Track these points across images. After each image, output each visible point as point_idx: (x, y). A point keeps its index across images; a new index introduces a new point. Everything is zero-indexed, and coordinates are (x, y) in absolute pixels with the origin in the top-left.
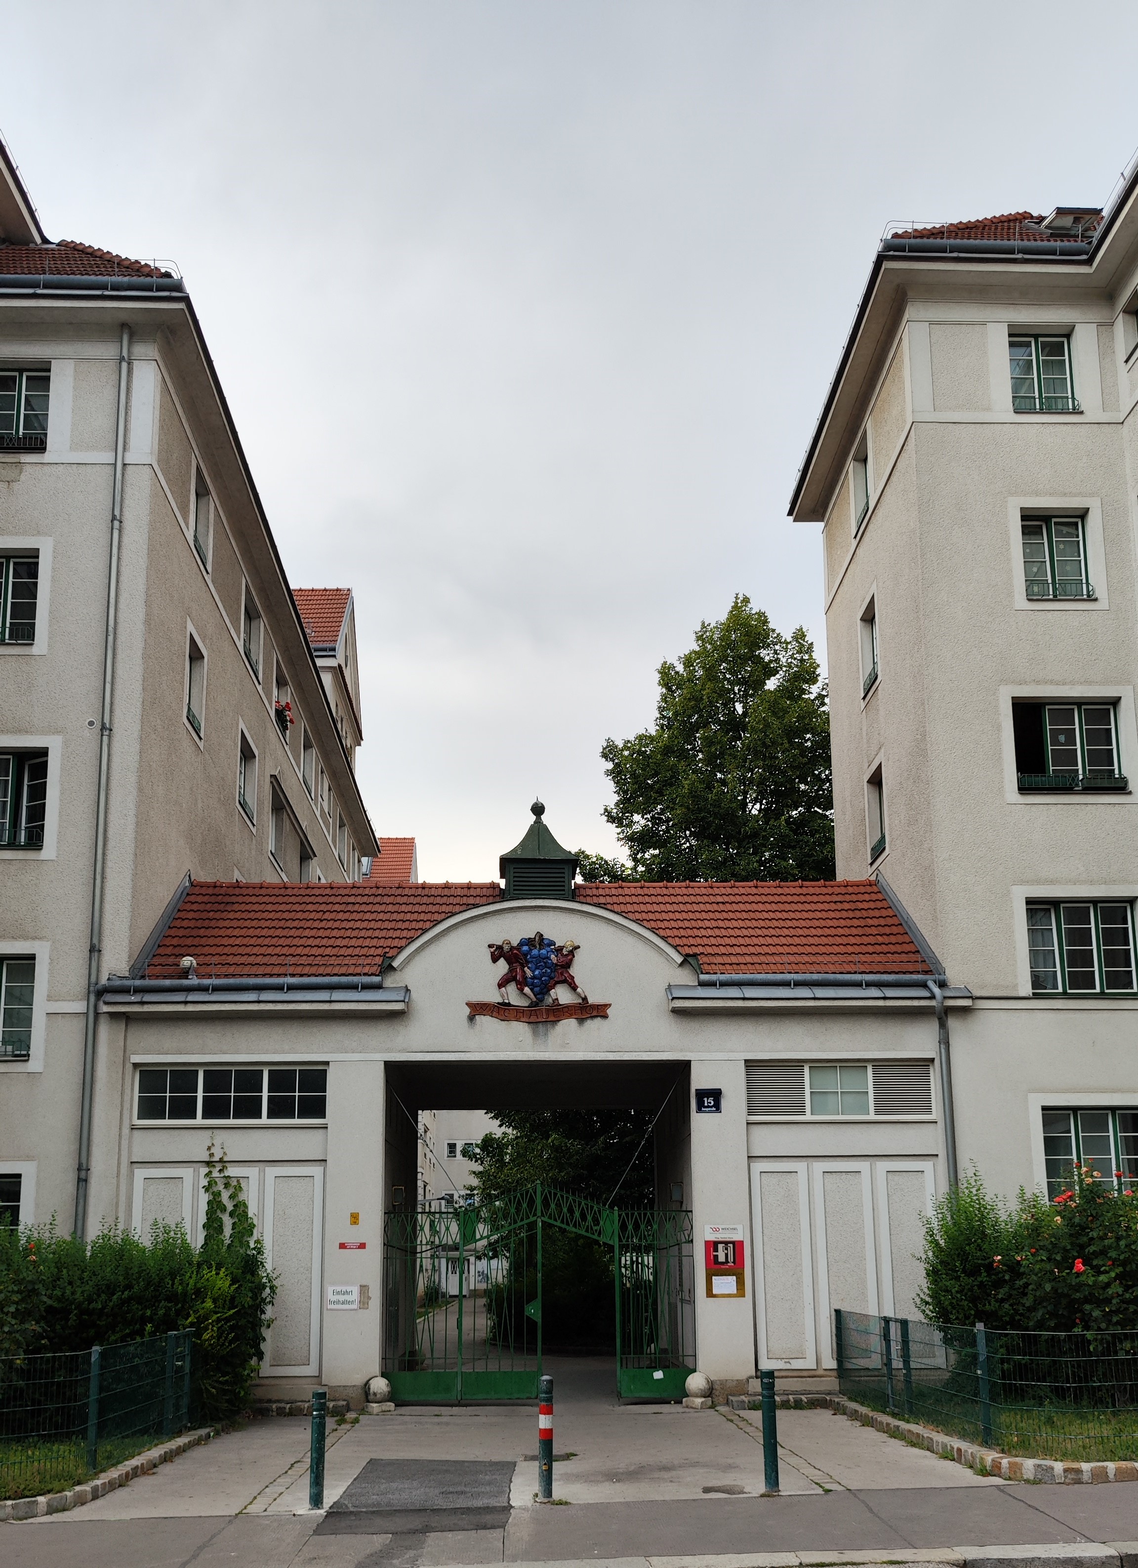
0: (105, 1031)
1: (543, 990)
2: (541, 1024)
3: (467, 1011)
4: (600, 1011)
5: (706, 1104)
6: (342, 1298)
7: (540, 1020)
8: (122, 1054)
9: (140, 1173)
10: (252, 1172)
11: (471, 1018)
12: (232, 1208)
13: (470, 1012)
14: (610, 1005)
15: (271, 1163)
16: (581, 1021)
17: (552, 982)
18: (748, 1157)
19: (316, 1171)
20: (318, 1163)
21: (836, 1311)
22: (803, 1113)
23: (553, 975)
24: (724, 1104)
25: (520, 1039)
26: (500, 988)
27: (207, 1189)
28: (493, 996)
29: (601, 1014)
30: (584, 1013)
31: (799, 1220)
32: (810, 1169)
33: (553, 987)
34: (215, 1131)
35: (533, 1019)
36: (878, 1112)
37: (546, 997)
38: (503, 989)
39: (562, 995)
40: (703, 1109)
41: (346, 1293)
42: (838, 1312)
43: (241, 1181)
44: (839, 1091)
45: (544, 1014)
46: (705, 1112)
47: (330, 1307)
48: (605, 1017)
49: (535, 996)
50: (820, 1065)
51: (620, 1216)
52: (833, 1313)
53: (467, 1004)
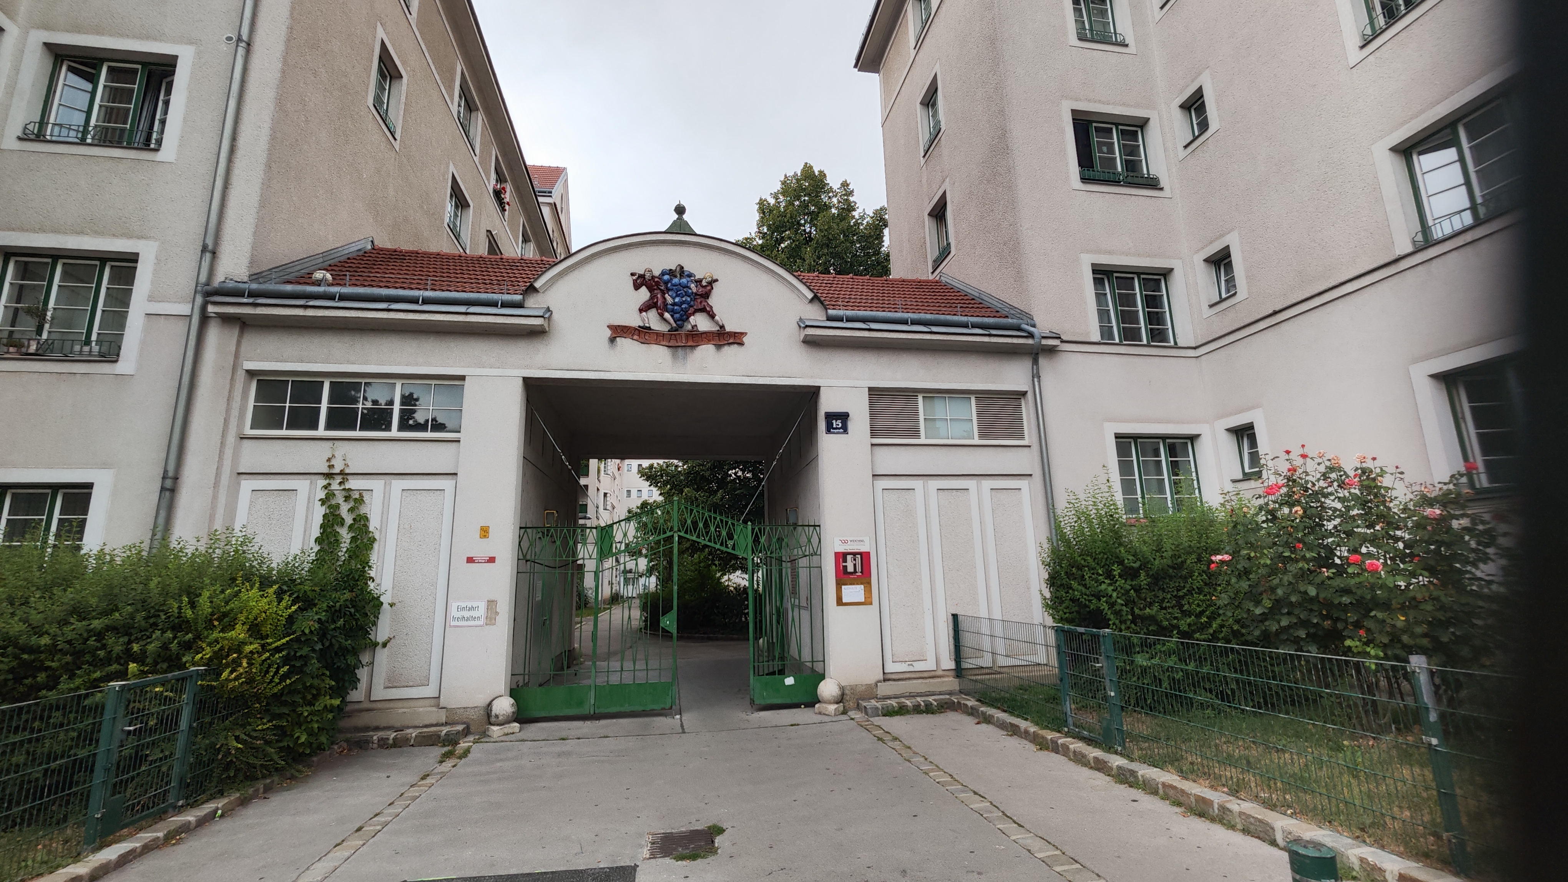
0: (214, 335)
1: (684, 317)
2: (680, 348)
3: (609, 333)
4: (736, 339)
5: (834, 426)
6: (467, 614)
7: (680, 344)
8: (232, 359)
9: (247, 485)
10: (376, 485)
11: (612, 340)
12: (352, 522)
13: (611, 334)
14: (746, 333)
15: (398, 476)
16: (719, 347)
17: (691, 310)
18: (874, 475)
19: (446, 484)
20: (450, 477)
21: (953, 615)
22: (918, 437)
23: (692, 303)
24: (851, 425)
25: (660, 361)
26: (641, 313)
27: (323, 502)
28: (635, 321)
29: (738, 341)
30: (721, 339)
31: (917, 533)
32: (926, 487)
33: (693, 314)
34: (336, 443)
35: (672, 343)
36: (982, 436)
37: (685, 324)
38: (644, 313)
39: (701, 322)
40: (832, 430)
41: (472, 609)
42: (955, 617)
43: (364, 494)
44: (948, 418)
45: (684, 339)
46: (834, 433)
47: (453, 623)
48: (741, 344)
49: (675, 322)
50: (931, 394)
51: (753, 529)
52: (951, 617)
53: (608, 326)
